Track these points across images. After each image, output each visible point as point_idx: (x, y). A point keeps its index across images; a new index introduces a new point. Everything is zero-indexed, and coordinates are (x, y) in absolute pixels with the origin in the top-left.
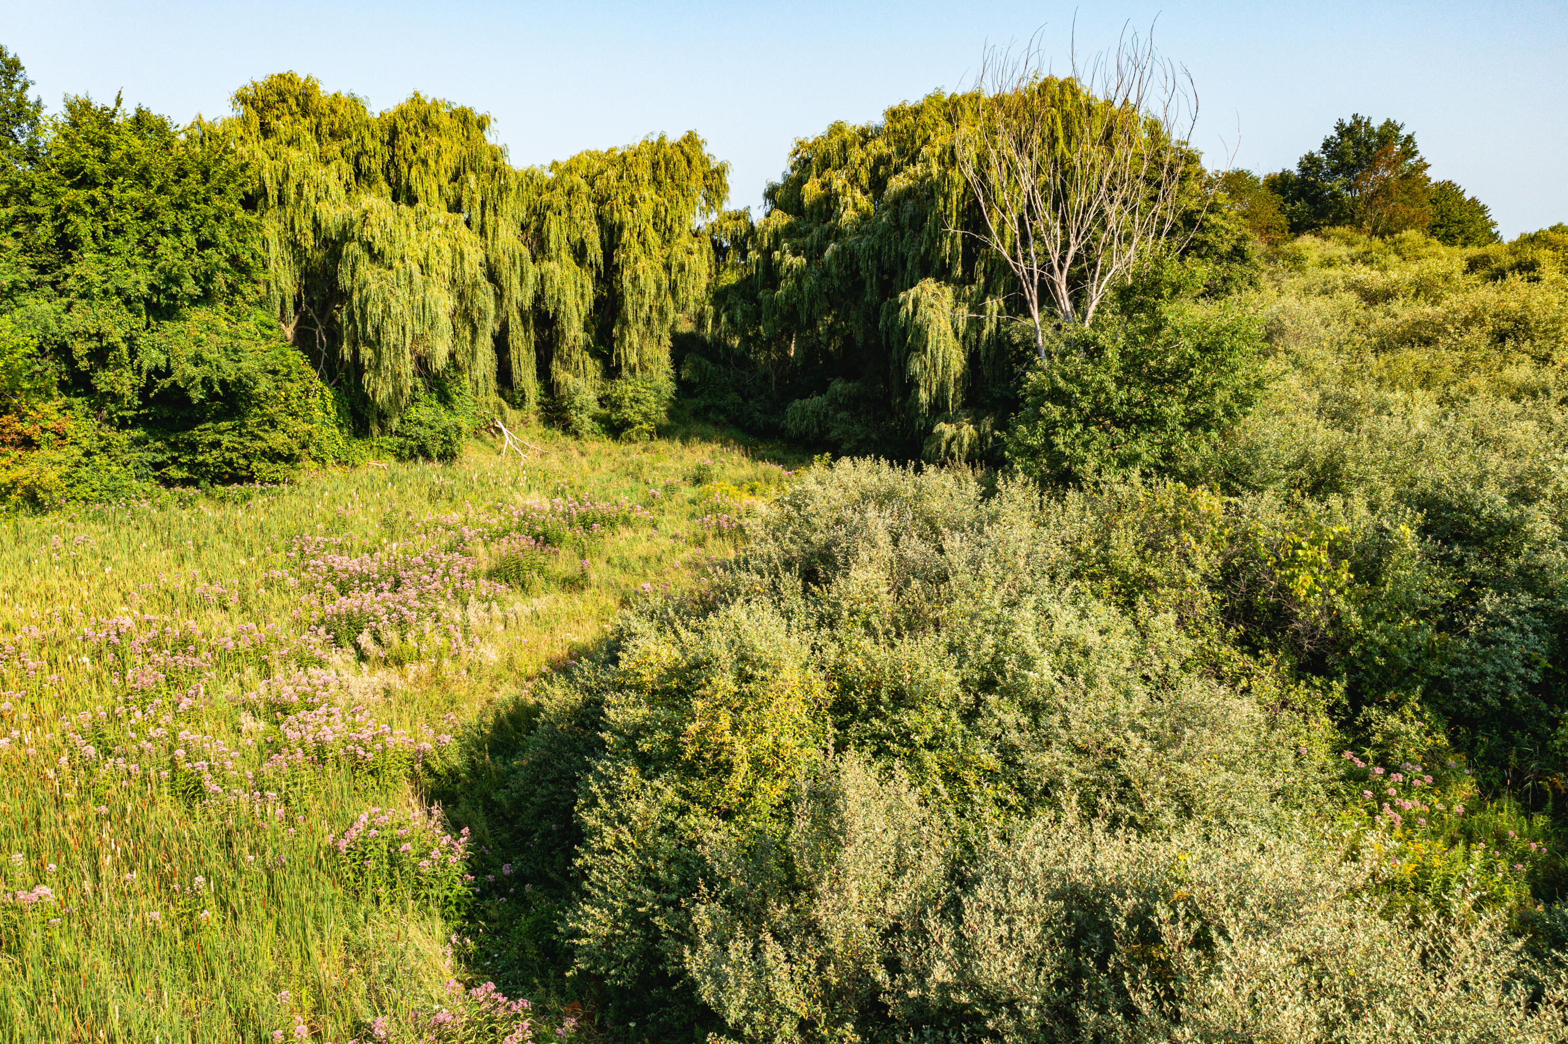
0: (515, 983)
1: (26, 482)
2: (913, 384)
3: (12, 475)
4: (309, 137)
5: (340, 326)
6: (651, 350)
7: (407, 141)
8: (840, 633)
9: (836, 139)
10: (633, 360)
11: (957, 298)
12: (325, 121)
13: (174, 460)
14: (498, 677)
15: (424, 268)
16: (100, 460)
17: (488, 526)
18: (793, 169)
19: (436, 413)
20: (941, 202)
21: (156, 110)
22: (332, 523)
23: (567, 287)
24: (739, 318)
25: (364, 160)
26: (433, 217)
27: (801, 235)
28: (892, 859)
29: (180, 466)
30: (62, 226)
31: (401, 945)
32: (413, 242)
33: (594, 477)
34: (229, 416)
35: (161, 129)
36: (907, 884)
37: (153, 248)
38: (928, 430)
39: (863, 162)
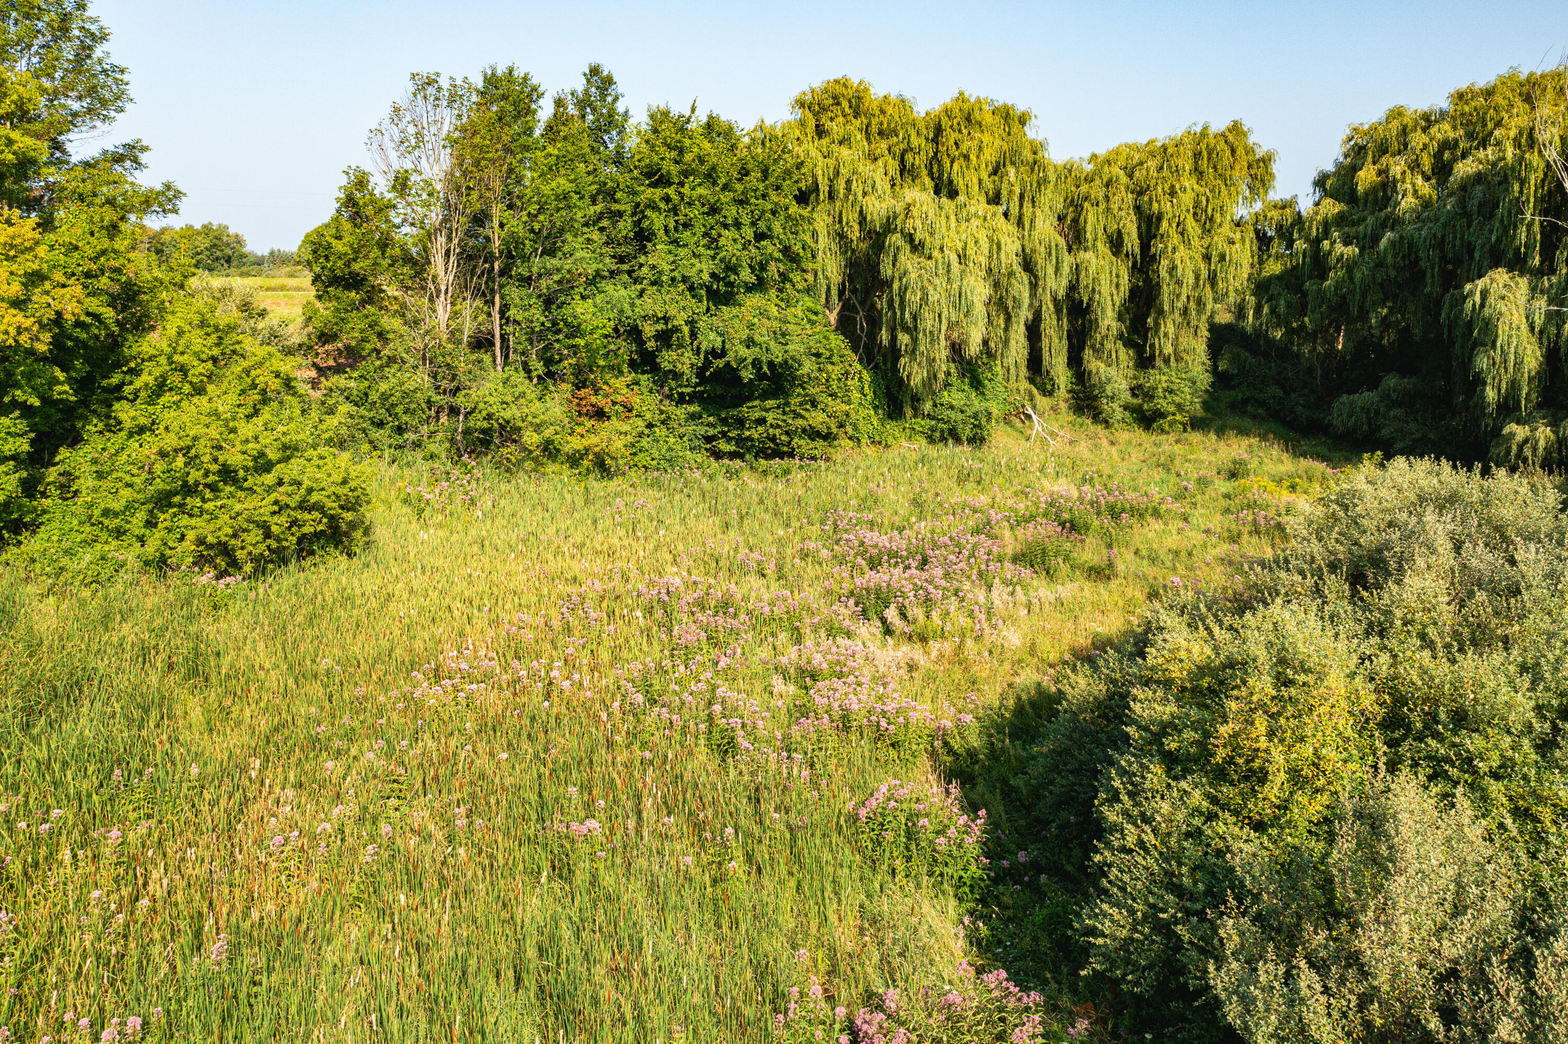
0: (1026, 974)
1: (597, 449)
2: (1479, 381)
3: (586, 442)
4: (859, 137)
5: (880, 312)
6: (1187, 340)
7: (950, 137)
8: (1393, 643)
9: (1395, 125)
10: (1168, 350)
11: (1533, 289)
12: (874, 121)
13: (724, 434)
14: (1020, 661)
15: (962, 257)
16: (660, 431)
17: (1015, 510)
18: (1346, 157)
19: (968, 397)
20: (1516, 187)
21: (725, 116)
22: (864, 500)
23: (1102, 276)
24: (1282, 309)
25: (909, 157)
26: (973, 210)
27: (1354, 224)
28: (1449, 897)
29: (729, 440)
30: (640, 221)
31: (914, 920)
32: (952, 233)
33: (1123, 467)
34: (774, 396)
35: (728, 133)
36: (1467, 926)
37: (716, 240)
38: (1496, 432)
39: (1425, 146)
